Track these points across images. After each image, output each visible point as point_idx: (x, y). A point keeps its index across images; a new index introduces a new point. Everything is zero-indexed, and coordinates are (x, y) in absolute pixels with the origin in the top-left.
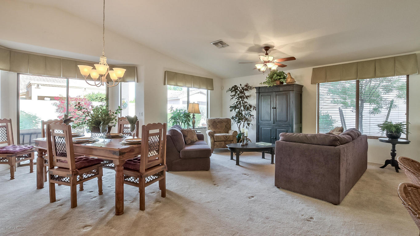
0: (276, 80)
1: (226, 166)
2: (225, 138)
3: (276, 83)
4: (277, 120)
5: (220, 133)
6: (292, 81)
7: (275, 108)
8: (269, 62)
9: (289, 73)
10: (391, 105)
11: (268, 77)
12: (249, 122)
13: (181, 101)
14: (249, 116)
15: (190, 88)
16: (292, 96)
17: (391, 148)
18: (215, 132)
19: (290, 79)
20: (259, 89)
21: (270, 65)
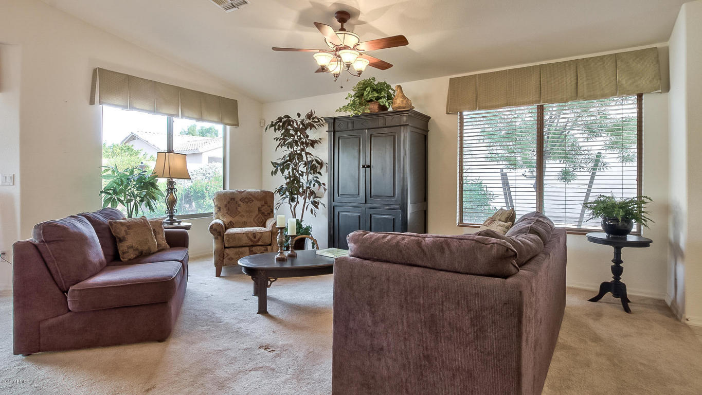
0: (371, 101)
1: (227, 318)
2: (251, 240)
3: (370, 109)
4: (373, 194)
5: (245, 225)
6: (404, 105)
7: (369, 166)
8: (346, 48)
9: (400, 87)
10: (597, 164)
11: (353, 93)
12: (317, 200)
13: (205, 158)
14: (314, 185)
15: (175, 119)
16: (406, 139)
17: (612, 257)
18: (231, 225)
19: (401, 99)
20: (333, 122)
21: (347, 56)
